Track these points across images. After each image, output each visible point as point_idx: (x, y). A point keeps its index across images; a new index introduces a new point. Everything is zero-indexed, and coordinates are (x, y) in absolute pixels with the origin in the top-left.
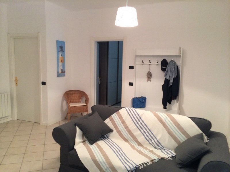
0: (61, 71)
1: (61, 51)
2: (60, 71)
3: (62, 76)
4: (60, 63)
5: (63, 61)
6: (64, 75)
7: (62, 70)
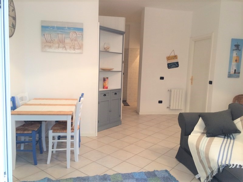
0: (234, 72)
1: (236, 50)
2: (232, 72)
3: (235, 77)
4: (234, 63)
5: (238, 61)
6: (238, 77)
7: (235, 70)
